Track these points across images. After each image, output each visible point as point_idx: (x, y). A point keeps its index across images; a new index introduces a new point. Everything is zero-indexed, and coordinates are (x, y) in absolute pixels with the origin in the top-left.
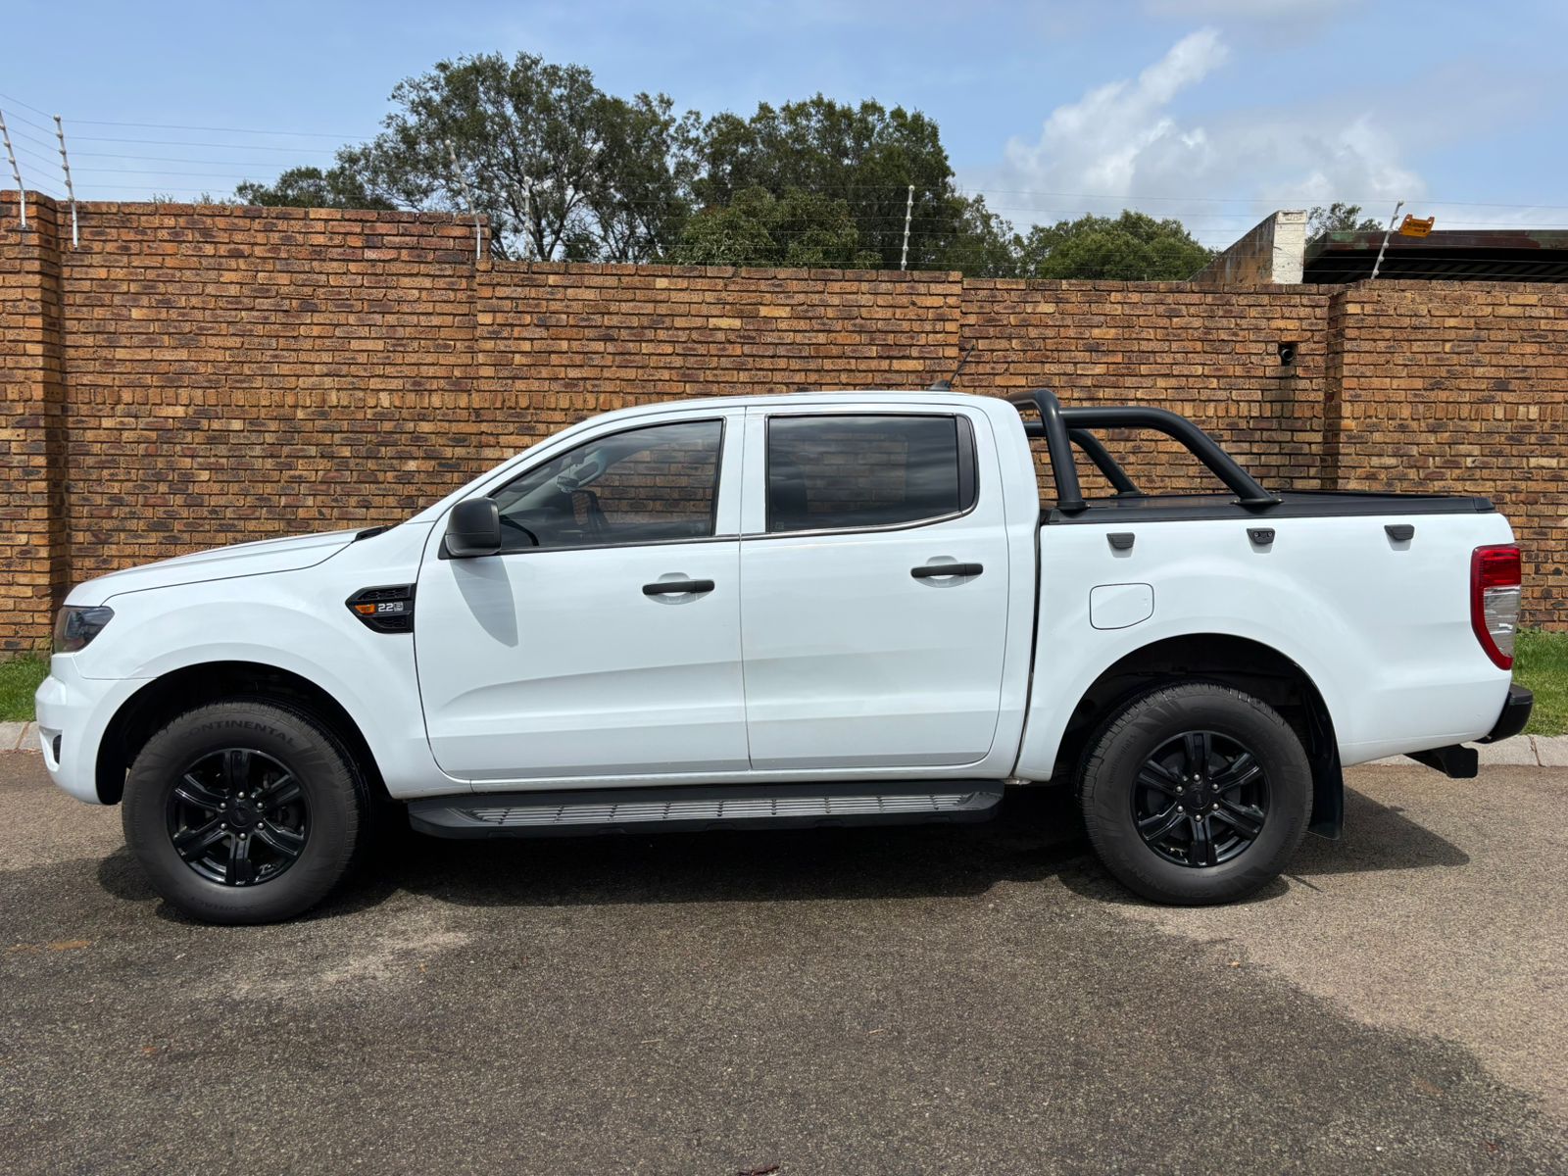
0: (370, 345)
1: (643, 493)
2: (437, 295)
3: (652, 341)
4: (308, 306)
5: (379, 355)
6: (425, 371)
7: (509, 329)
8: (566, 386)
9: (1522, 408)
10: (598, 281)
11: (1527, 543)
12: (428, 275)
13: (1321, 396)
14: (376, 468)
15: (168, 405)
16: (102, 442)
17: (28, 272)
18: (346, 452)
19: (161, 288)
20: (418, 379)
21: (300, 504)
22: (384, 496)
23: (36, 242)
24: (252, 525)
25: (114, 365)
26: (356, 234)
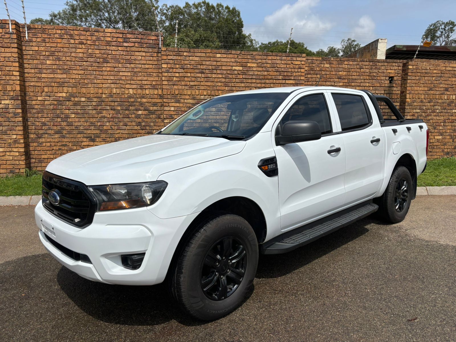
0: (126, 74)
1: (213, 121)
2: (147, 58)
3: (215, 74)
4: (106, 61)
5: (129, 77)
6: (144, 82)
7: (172, 69)
8: (190, 87)
9: (451, 96)
10: (199, 54)
11: (451, 133)
12: (144, 52)
13: (399, 92)
14: (129, 113)
15: (60, 92)
16: (38, 105)
17: (13, 48)
18: (119, 108)
19: (56, 54)
20: (142, 85)
21: (104, 125)
22: (131, 122)
23: (15, 37)
24: (89, 132)
25: (41, 79)
26: (120, 38)
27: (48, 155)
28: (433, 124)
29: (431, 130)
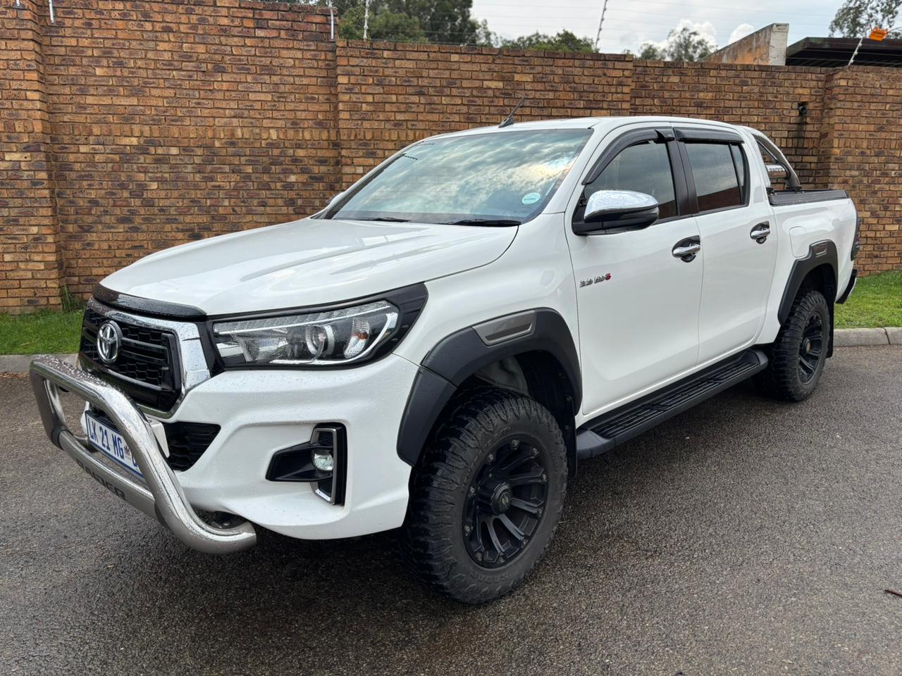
0: (262, 97)
2: (306, 63)
3: (448, 96)
4: (219, 69)
5: (269, 104)
6: (299, 115)
7: (359, 87)
8: (395, 125)
10: (415, 55)
12: (299, 49)
13: (818, 135)
14: (269, 180)
15: (126, 136)
16: (81, 163)
17: (23, 39)
18: (249, 169)
19: (116, 53)
20: (295, 120)
21: (219, 204)
22: (275, 198)
23: (29, 17)
24: (188, 219)
25: (86, 108)
26: (249, 18)
27: (105, 269)
28: (883, 200)
29: (879, 212)
